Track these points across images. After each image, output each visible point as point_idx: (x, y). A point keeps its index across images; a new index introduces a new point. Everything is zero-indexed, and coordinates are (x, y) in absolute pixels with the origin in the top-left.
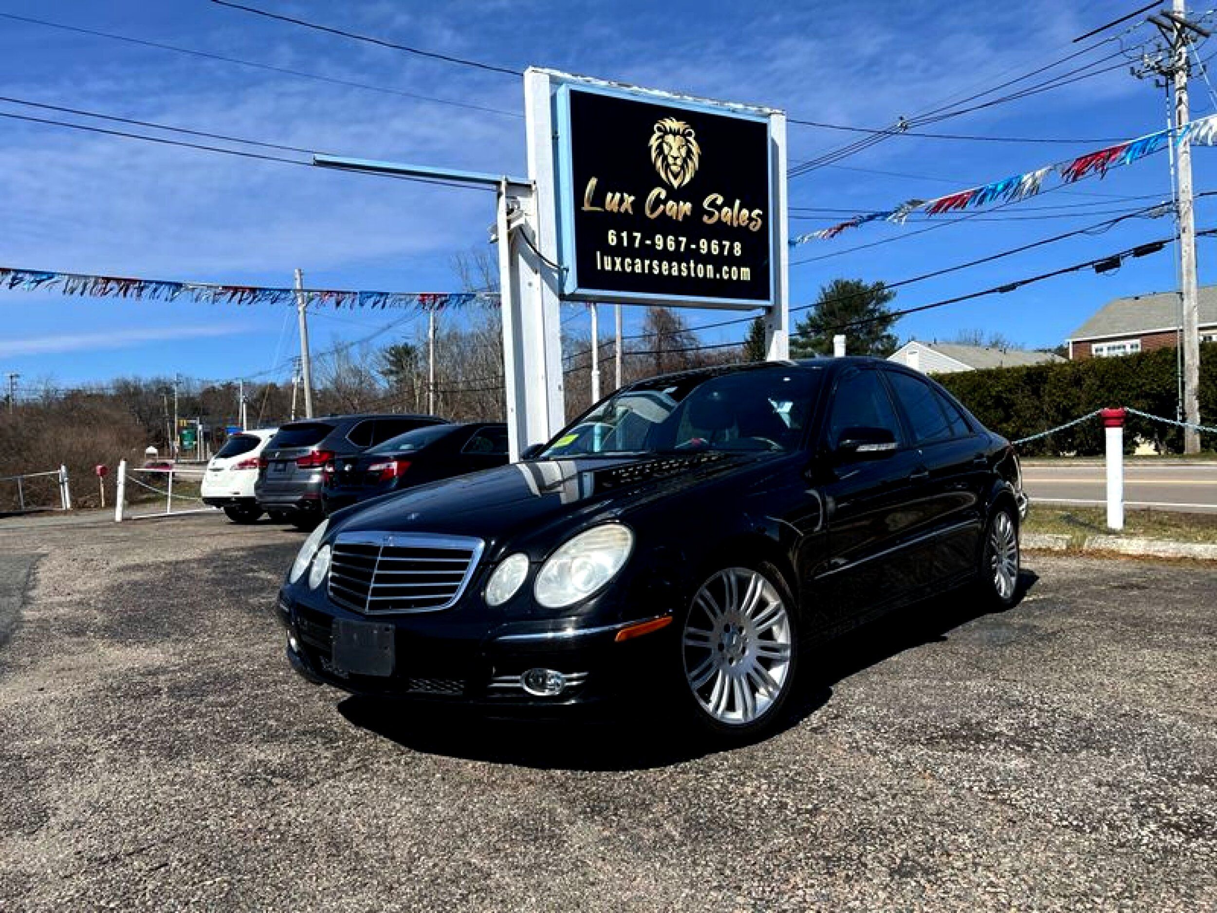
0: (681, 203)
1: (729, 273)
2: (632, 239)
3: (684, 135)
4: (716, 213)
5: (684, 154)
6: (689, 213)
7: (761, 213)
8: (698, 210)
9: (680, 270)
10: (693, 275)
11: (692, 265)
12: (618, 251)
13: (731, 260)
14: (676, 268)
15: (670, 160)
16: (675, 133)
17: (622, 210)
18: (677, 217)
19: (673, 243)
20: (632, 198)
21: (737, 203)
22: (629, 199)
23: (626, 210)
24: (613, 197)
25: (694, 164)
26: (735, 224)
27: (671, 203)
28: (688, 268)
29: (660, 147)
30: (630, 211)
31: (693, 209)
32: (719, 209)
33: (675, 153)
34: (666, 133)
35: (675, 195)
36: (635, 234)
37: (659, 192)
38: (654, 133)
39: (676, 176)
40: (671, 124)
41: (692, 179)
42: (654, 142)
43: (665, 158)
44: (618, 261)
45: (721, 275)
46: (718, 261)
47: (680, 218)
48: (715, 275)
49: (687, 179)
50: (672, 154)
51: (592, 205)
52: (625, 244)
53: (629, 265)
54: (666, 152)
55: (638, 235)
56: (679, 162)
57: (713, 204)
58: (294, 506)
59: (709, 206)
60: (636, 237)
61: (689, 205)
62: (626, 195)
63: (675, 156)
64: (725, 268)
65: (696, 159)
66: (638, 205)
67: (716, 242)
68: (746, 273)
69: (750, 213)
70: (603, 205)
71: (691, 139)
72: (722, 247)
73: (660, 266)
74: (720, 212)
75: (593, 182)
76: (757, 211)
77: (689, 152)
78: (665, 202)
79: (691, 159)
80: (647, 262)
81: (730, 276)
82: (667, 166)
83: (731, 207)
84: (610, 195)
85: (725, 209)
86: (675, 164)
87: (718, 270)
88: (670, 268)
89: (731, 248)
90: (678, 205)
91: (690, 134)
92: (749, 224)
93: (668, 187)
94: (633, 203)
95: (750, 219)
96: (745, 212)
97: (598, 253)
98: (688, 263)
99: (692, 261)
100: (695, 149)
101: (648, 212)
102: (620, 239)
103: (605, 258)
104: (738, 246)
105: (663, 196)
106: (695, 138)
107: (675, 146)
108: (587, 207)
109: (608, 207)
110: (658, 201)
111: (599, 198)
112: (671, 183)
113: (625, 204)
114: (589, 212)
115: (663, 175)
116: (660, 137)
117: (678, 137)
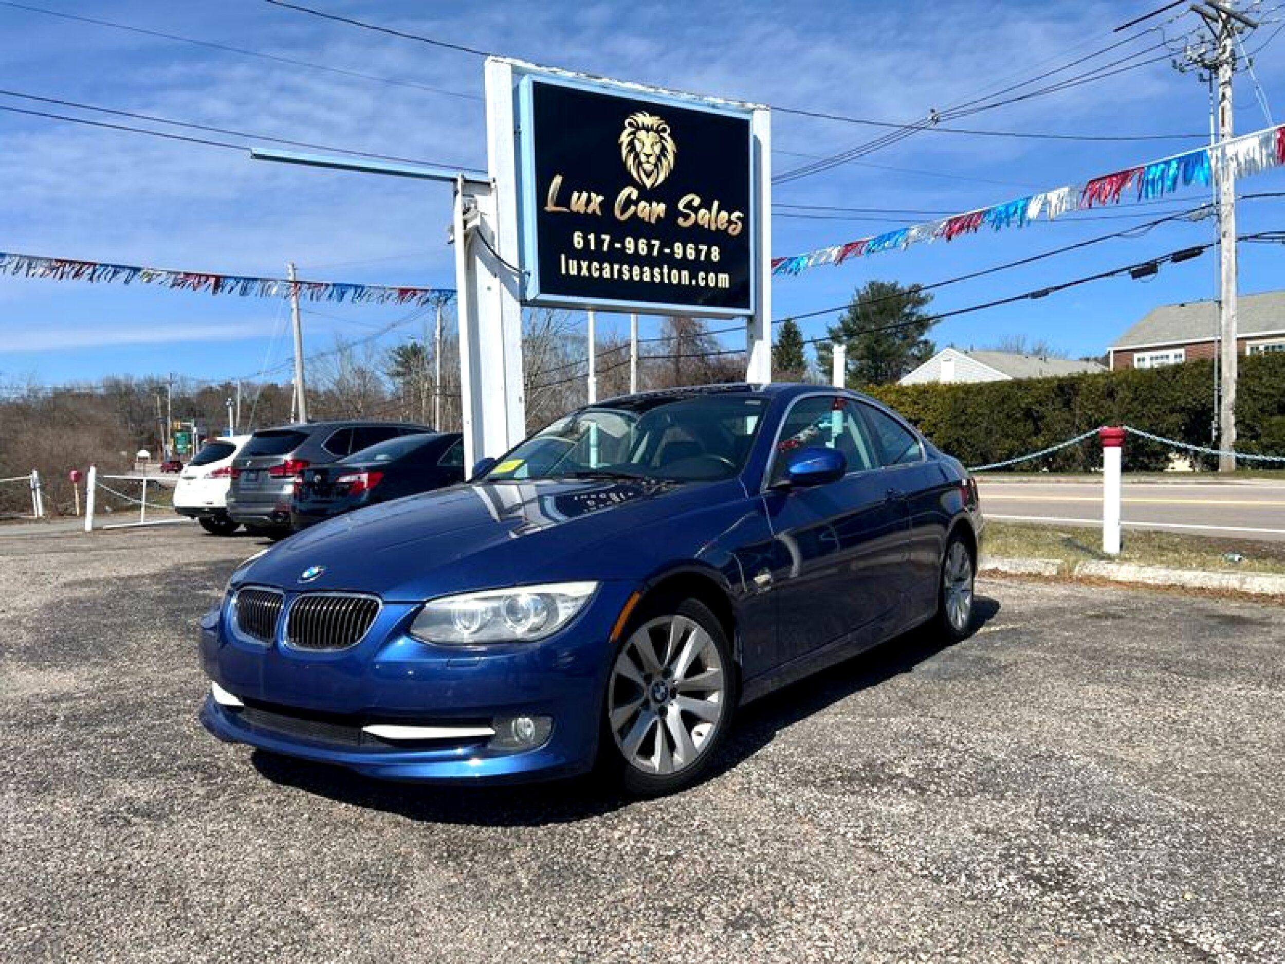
0: (654, 204)
1: (706, 279)
2: (599, 242)
3: (657, 131)
4: (693, 215)
5: (658, 152)
6: (662, 215)
7: (741, 215)
8: (672, 212)
9: (652, 276)
10: (666, 281)
11: (666, 270)
12: (584, 254)
13: (709, 266)
14: (648, 274)
15: (643, 158)
16: (648, 130)
17: (590, 211)
18: (649, 219)
19: (645, 247)
20: (601, 198)
21: (716, 204)
22: (597, 199)
23: (594, 211)
24: (579, 197)
25: (669, 162)
26: (713, 228)
27: (643, 204)
28: (662, 274)
29: (631, 144)
30: (599, 212)
31: (667, 211)
32: (696, 210)
33: (647, 150)
34: (638, 128)
35: (648, 195)
36: (603, 236)
37: (629, 192)
38: (625, 128)
39: (648, 175)
40: (644, 119)
41: (666, 179)
42: (624, 138)
43: (637, 156)
44: (585, 265)
45: (697, 282)
46: (694, 267)
47: (653, 221)
48: (691, 282)
49: (661, 179)
50: (644, 151)
51: (556, 205)
52: (593, 247)
53: (596, 269)
54: (638, 148)
55: (607, 238)
56: (652, 160)
57: (689, 205)
58: (266, 518)
59: (685, 207)
60: (604, 240)
61: (662, 206)
62: (593, 195)
63: (648, 153)
64: (702, 274)
65: (671, 157)
66: (607, 206)
67: (692, 246)
69: (730, 214)
70: (568, 205)
71: (665, 135)
72: (698, 252)
73: (630, 271)
74: (696, 214)
75: (558, 180)
76: (737, 214)
77: (664, 149)
78: (636, 203)
79: (665, 156)
80: (616, 267)
81: (707, 282)
82: (639, 165)
83: (709, 209)
84: (576, 194)
85: (703, 211)
86: (648, 162)
87: (694, 276)
88: (642, 273)
89: (709, 253)
90: (651, 206)
91: (664, 130)
92: (727, 228)
93: (640, 187)
94: (601, 204)
95: (730, 222)
96: (724, 214)
97: (563, 257)
98: (661, 269)
99: (665, 267)
100: (670, 146)
101: (617, 213)
102: (587, 242)
103: (571, 262)
104: (715, 251)
105: (634, 197)
106: (670, 135)
107: (648, 143)
108: (550, 207)
109: (574, 208)
110: (629, 202)
111: (563, 198)
112: (643, 182)
113: (593, 203)
114: (553, 213)
115: (634, 174)
116: (633, 133)
117: (651, 133)
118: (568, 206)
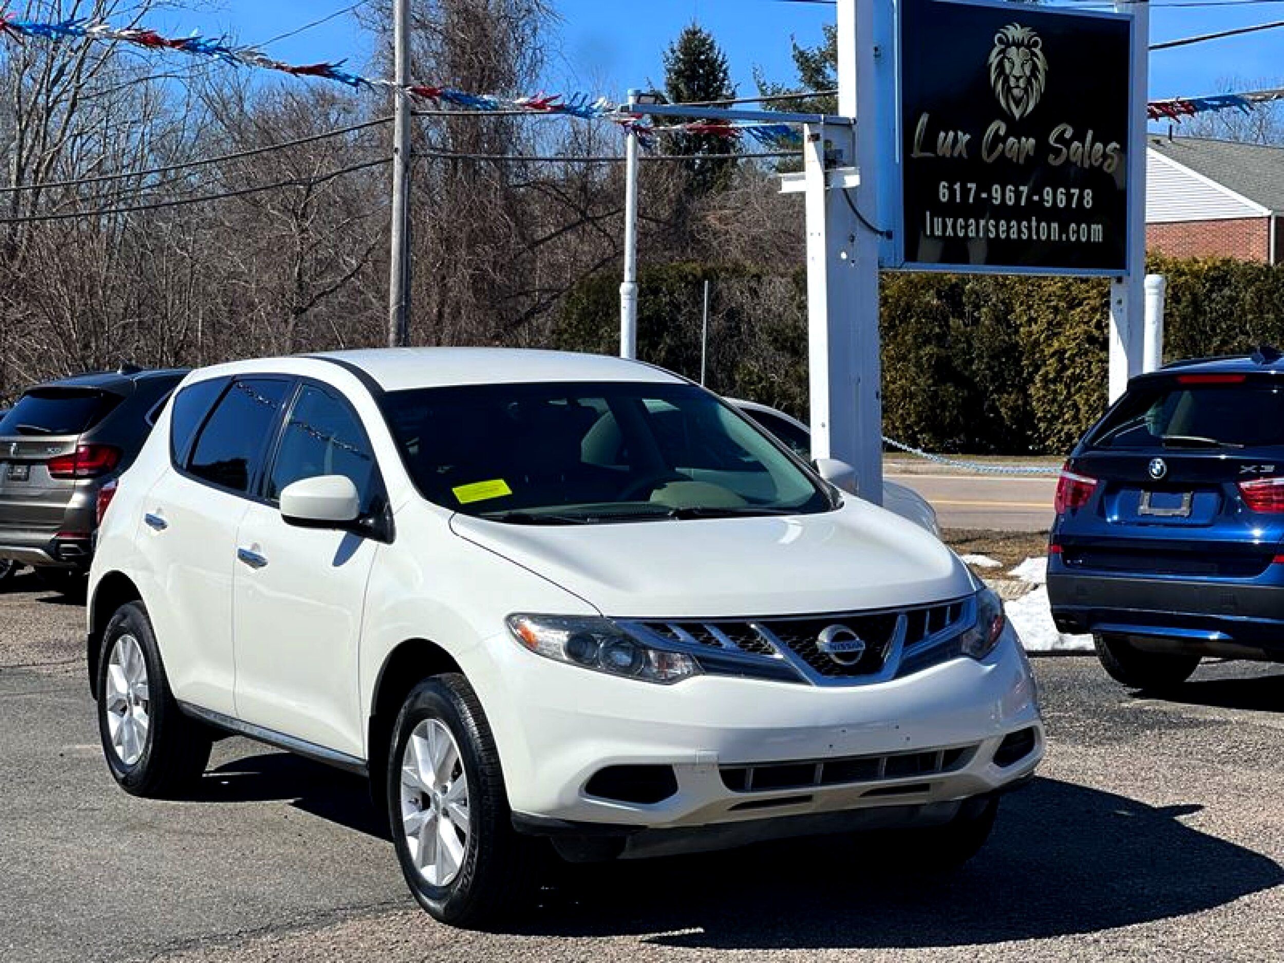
0: (1024, 139)
1: (1078, 232)
2: (965, 192)
3: (1028, 47)
4: (1064, 150)
5: (1028, 73)
6: (1031, 153)
7: (1118, 146)
8: (1043, 147)
9: (1020, 231)
10: (1035, 237)
11: (1034, 224)
12: (951, 210)
13: (1081, 215)
14: (1015, 229)
15: (1012, 82)
16: (1018, 45)
17: (956, 154)
18: (1018, 159)
19: (1012, 194)
20: (968, 137)
21: (1090, 133)
22: (964, 138)
23: (960, 154)
24: (945, 138)
25: (1039, 84)
26: (1086, 166)
27: (1012, 140)
28: (1029, 228)
29: (1001, 65)
30: (965, 155)
31: (1037, 147)
32: (1067, 143)
33: (1017, 72)
34: (1008, 45)
35: (1017, 128)
36: (969, 185)
37: (998, 126)
38: (995, 45)
39: (1018, 103)
40: (1015, 32)
41: (1036, 107)
42: (994, 59)
43: (1006, 81)
44: (949, 222)
45: (1068, 237)
46: (1064, 217)
47: (1021, 161)
48: (1060, 236)
49: (1030, 108)
50: (1014, 73)
51: (922, 150)
52: (958, 200)
53: (961, 227)
54: (1008, 71)
55: (972, 186)
56: (1022, 83)
57: (1060, 139)
58: (39, 551)
59: (1056, 141)
60: (970, 189)
61: (1032, 141)
62: (960, 134)
63: (1018, 75)
64: (1073, 226)
65: (1041, 77)
66: (974, 146)
67: (1062, 190)
68: (1097, 232)
69: (1105, 146)
70: (934, 149)
71: (1037, 50)
72: (1069, 197)
73: (997, 227)
74: (1068, 148)
75: (924, 119)
76: (1114, 145)
77: (1035, 68)
78: (1004, 140)
79: (1036, 78)
80: (982, 222)
81: (1078, 237)
82: (1008, 90)
83: (1083, 141)
84: (942, 134)
85: (1076, 144)
86: (1018, 87)
87: (1064, 229)
88: (1009, 228)
89: (1081, 198)
90: (1019, 142)
91: (1036, 44)
92: (1102, 163)
93: (1007, 117)
94: (968, 143)
95: (1105, 156)
96: (1099, 146)
97: (928, 214)
98: (1029, 222)
99: (1034, 218)
100: (1041, 64)
101: (984, 154)
102: (952, 192)
103: (936, 219)
104: (1088, 194)
105: (1002, 133)
106: (1041, 50)
107: (1018, 63)
108: (917, 154)
109: (940, 153)
110: (997, 138)
111: (930, 141)
112: (1011, 112)
113: (959, 145)
114: (919, 159)
115: (1003, 102)
116: (1002, 51)
117: (1022, 49)
118: (934, 151)
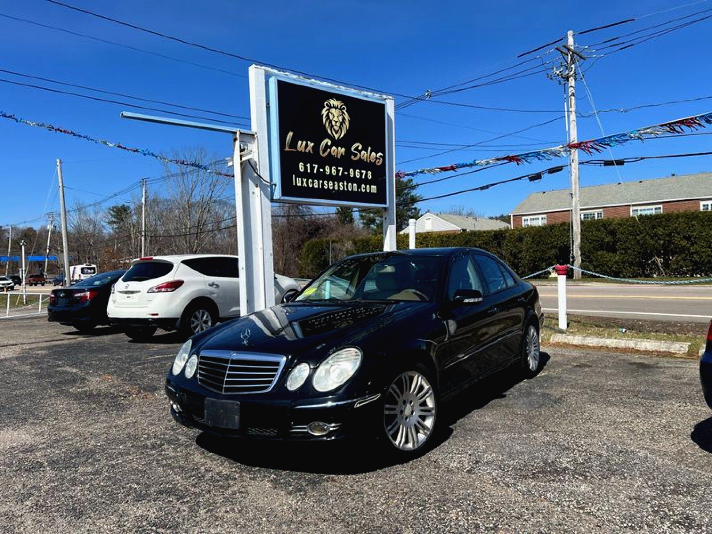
0: (340, 148)
1: (365, 188)
2: (312, 168)
3: (340, 109)
4: (358, 154)
5: (341, 120)
6: (343, 154)
7: (382, 155)
8: (348, 152)
9: (339, 186)
10: (346, 189)
11: (345, 184)
12: (304, 175)
13: (366, 182)
14: (337, 185)
15: (333, 123)
16: (336, 108)
17: (307, 151)
18: (337, 155)
19: (335, 171)
20: (313, 144)
21: (370, 148)
22: (311, 145)
23: (309, 151)
24: (302, 144)
25: (346, 126)
26: (368, 161)
27: (334, 148)
28: (343, 185)
29: (328, 115)
30: (312, 152)
31: (346, 152)
32: (360, 152)
33: (336, 119)
34: (331, 107)
35: (336, 143)
36: (314, 165)
37: (327, 141)
38: (324, 107)
39: (336, 132)
40: (334, 102)
41: (345, 135)
42: (324, 112)
43: (331, 122)
44: (305, 180)
45: (361, 190)
46: (359, 182)
47: (339, 157)
48: (358, 190)
49: (343, 134)
50: (334, 119)
51: (290, 148)
52: (309, 171)
53: (311, 183)
54: (331, 118)
55: (316, 166)
56: (338, 124)
57: (356, 149)
59: (355, 150)
60: (314, 167)
61: (343, 149)
62: (309, 143)
63: (336, 121)
64: (363, 186)
65: (347, 123)
66: (316, 148)
67: (358, 171)
68: (374, 189)
69: (376, 154)
70: (296, 147)
71: (344, 111)
72: (361, 174)
73: (328, 184)
74: (360, 154)
75: (291, 134)
76: (380, 154)
77: (344, 119)
78: (330, 147)
79: (345, 123)
80: (321, 182)
81: (366, 190)
82: (332, 127)
83: (367, 152)
84: (300, 142)
85: (363, 152)
86: (336, 125)
87: (359, 187)
88: (334, 185)
89: (366, 174)
90: (338, 149)
91: (344, 109)
92: (376, 161)
93: (332, 138)
94: (313, 148)
95: (377, 158)
96: (374, 154)
97: (294, 176)
98: (343, 183)
99: (345, 182)
100: (347, 117)
101: (321, 153)
102: (306, 168)
103: (298, 179)
104: (370, 173)
105: (329, 144)
106: (347, 111)
107: (336, 115)
108: (287, 149)
109: (299, 150)
110: (327, 146)
111: (294, 144)
112: (334, 137)
113: (309, 147)
114: (288, 152)
115: (329, 131)
116: (328, 110)
117: (337, 110)
